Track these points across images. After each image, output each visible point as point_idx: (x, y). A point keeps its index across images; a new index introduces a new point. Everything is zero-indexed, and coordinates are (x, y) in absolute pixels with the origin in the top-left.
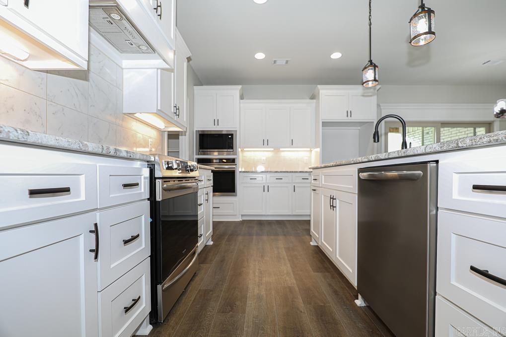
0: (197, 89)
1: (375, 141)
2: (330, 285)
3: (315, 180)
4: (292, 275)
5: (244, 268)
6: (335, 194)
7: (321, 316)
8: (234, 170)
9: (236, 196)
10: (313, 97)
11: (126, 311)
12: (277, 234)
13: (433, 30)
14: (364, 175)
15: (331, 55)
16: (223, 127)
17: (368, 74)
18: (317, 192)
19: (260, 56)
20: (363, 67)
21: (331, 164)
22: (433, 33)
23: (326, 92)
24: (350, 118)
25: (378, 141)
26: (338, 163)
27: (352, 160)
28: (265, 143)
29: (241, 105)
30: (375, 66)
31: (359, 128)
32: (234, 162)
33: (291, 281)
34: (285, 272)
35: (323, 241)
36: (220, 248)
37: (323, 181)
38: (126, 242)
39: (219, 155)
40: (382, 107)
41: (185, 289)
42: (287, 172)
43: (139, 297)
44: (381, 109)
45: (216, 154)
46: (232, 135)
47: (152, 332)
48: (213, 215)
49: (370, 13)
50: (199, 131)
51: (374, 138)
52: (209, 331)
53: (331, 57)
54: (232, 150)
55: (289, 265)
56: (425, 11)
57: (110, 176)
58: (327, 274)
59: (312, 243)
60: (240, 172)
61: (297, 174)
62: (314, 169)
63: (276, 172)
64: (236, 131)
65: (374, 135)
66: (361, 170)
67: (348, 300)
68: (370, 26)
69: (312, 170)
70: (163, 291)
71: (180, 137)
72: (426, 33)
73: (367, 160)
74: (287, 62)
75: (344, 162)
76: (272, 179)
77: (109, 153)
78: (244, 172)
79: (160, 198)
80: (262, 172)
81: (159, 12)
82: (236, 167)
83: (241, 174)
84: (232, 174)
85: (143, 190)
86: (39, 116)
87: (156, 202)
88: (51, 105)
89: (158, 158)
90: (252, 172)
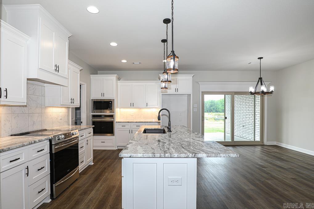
0: (93, 77)
8: (113, 122)
9: (114, 135)
10: (159, 79)
11: (39, 193)
16: (107, 97)
19: (124, 61)
24: (177, 92)
28: (132, 105)
29: (119, 84)
31: (187, 95)
32: (113, 117)
36: (95, 167)
38: (39, 170)
39: (104, 113)
41: (69, 186)
42: (142, 122)
43: (45, 189)
44: (199, 85)
46: (111, 102)
47: (51, 202)
50: (93, 100)
60: (116, 122)
64: (114, 99)
70: (55, 186)
76: (134, 126)
77: (32, 144)
78: (118, 122)
79: (53, 152)
80: (128, 122)
81: (57, 70)
82: (114, 119)
83: (117, 123)
84: (111, 124)
85: (46, 151)
86: (10, 121)
87: (52, 153)
88: (13, 115)
89: (53, 137)
90: (123, 122)
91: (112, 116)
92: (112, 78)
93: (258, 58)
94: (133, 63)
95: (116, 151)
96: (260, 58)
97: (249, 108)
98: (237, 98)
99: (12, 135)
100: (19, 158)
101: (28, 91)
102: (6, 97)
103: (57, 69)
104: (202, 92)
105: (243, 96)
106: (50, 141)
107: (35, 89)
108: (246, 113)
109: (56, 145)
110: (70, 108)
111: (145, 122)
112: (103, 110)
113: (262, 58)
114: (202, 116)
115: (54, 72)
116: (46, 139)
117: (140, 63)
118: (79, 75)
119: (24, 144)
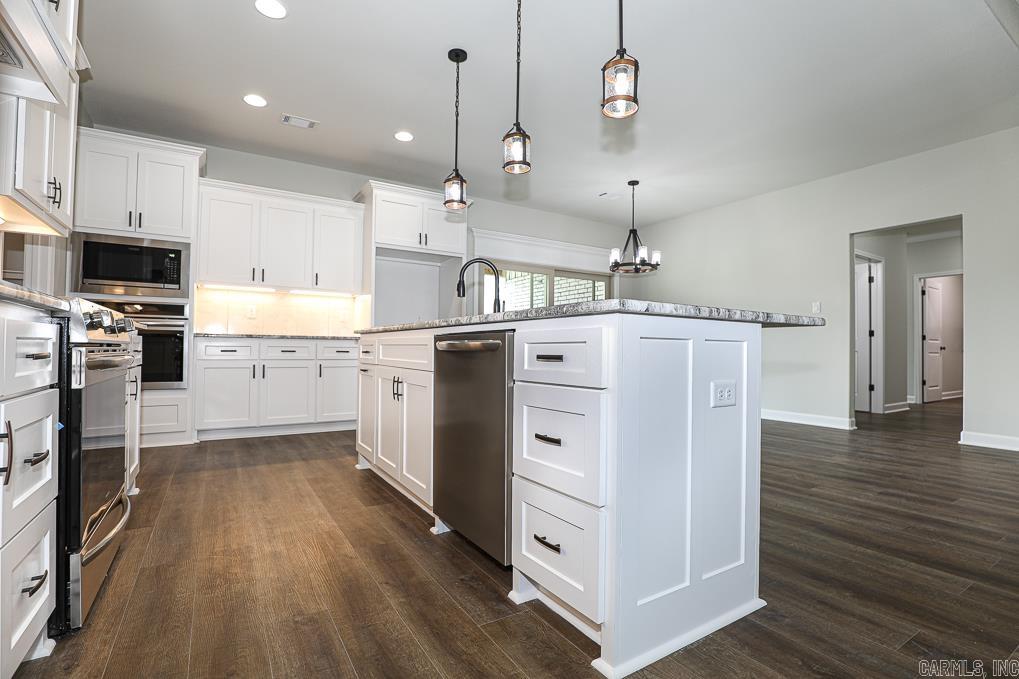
1: (459, 295)
3: (366, 352)
4: (328, 515)
6: (400, 374)
7: (383, 556)
8: (182, 332)
9: (185, 388)
10: (359, 198)
12: (287, 460)
13: (528, 160)
14: (443, 345)
15: (396, 132)
16: (154, 231)
17: (451, 189)
18: (369, 373)
19: (255, 100)
20: (445, 178)
21: (396, 327)
22: (529, 164)
23: (384, 193)
24: (425, 247)
25: (464, 295)
26: (407, 326)
27: (426, 321)
28: (258, 276)
29: (202, 188)
30: (462, 181)
31: (439, 264)
32: (181, 314)
33: (327, 523)
34: (316, 513)
35: (379, 455)
36: (162, 498)
37: (380, 354)
39: (126, 294)
40: (475, 234)
41: (108, 573)
42: (306, 338)
44: (473, 236)
45: (120, 291)
46: (178, 253)
47: (56, 651)
48: (141, 435)
51: (458, 290)
52: (190, 617)
53: (397, 136)
54: (177, 286)
55: (320, 504)
56: (520, 133)
57: (18, 338)
58: (388, 505)
59: (358, 467)
60: (197, 335)
61: (324, 342)
62: (363, 333)
63: (283, 337)
64: (189, 244)
65: (458, 285)
66: (438, 338)
67: (421, 530)
68: (457, 117)
69: (359, 335)
71: (27, 247)
72: (519, 163)
73: (445, 324)
74: (312, 125)
75: (415, 325)
76: (272, 353)
78: (205, 334)
80: (250, 336)
82: (186, 324)
83: (198, 338)
90: (226, 337)
91: (178, 310)
93: (630, 183)
94: (287, 119)
96: (633, 183)
113: (637, 183)
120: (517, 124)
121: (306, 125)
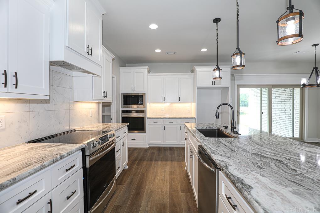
0: (122, 69)
1: (216, 118)
2: (187, 203)
4: (168, 195)
5: (142, 188)
8: (144, 118)
9: (145, 132)
10: (192, 72)
12: (167, 160)
15: (201, 49)
16: (138, 91)
17: (216, 73)
19: (158, 51)
24: (214, 85)
28: (163, 100)
29: (149, 77)
30: (220, 70)
31: (221, 89)
33: (167, 199)
34: (165, 192)
35: (189, 171)
36: (131, 172)
38: (68, 198)
41: (107, 205)
42: (176, 118)
44: (235, 77)
46: (142, 96)
49: (217, 37)
50: (123, 94)
51: (216, 115)
54: (143, 105)
59: (186, 169)
61: (182, 119)
63: (170, 118)
64: (145, 93)
68: (217, 45)
76: (167, 123)
77: (57, 161)
78: (150, 118)
79: (88, 166)
80: (160, 118)
81: (90, 53)
82: (145, 115)
83: (148, 119)
84: (143, 120)
85: (78, 166)
86: (26, 122)
87: (86, 168)
88: (32, 113)
89: (87, 145)
90: (155, 118)
91: (143, 112)
92: (144, 70)
93: (313, 46)
94: (167, 53)
95: (148, 149)
96: (315, 45)
97: (280, 103)
98: (264, 92)
99: (29, 142)
100: (36, 191)
101: (51, 81)
102: (15, 86)
103: (90, 51)
104: (237, 85)
105: (276, 89)
106: (83, 150)
107: (60, 79)
108: (277, 108)
109: (91, 155)
110: (100, 103)
111: (179, 118)
112: (130, 105)
113: (318, 44)
114: (237, 111)
115: (86, 55)
116: (78, 150)
117: (175, 53)
118: (111, 64)
119: (44, 164)
120: (238, 49)
121: (173, 53)
